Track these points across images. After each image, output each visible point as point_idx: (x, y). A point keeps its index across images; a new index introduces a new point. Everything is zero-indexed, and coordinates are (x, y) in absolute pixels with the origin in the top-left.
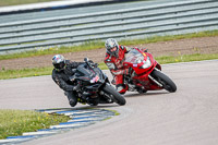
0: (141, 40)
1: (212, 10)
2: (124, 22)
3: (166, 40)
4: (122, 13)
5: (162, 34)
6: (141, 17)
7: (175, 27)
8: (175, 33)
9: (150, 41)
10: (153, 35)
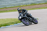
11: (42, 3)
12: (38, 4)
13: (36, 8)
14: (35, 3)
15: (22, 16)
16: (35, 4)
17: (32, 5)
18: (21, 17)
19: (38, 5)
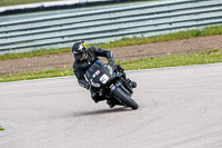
0: (25, 54)
1: (98, 23)
2: (8, 35)
3: (51, 53)
4: (6, 26)
5: (48, 47)
6: (26, 30)
7: (60, 40)
8: (60, 46)
9: (35, 54)
10: (38, 48)
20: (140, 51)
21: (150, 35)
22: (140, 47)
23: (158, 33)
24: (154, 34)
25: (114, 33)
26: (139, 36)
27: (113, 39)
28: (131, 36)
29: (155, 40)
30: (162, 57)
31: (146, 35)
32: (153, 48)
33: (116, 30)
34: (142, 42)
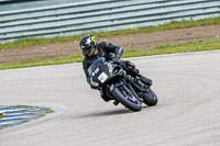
2: (59, 18)
3: (101, 36)
4: (56, 9)
11: (67, 34)
12: (53, 41)
13: (43, 58)
14: (38, 37)
15: (111, 71)
16: (37, 40)
17: (24, 46)
18: (107, 73)
19: (51, 45)
20: (189, 34)
21: (199, 18)
22: (189, 30)
23: (207, 16)
24: (203, 17)
25: (164, 17)
26: (188, 19)
27: (162, 23)
28: (180, 20)
29: (203, 23)
30: (211, 40)
31: (195, 19)
32: (202, 31)
33: (165, 14)
34: (191, 25)
